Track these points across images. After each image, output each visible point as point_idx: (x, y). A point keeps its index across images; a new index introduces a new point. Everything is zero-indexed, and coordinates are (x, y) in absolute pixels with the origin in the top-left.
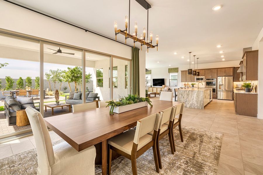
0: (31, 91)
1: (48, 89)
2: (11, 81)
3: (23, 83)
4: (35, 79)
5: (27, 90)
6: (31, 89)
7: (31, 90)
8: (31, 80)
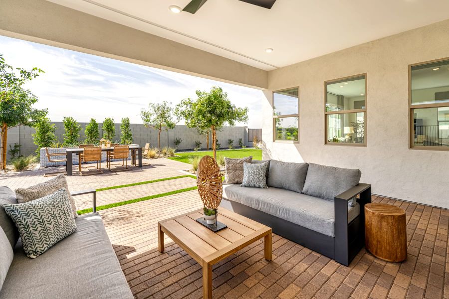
0: (112, 150)
1: (147, 145)
2: (74, 128)
3: (97, 131)
4: (121, 122)
5: (103, 147)
6: (112, 145)
7: (112, 148)
8: (113, 125)
